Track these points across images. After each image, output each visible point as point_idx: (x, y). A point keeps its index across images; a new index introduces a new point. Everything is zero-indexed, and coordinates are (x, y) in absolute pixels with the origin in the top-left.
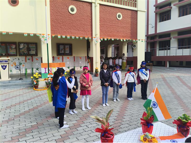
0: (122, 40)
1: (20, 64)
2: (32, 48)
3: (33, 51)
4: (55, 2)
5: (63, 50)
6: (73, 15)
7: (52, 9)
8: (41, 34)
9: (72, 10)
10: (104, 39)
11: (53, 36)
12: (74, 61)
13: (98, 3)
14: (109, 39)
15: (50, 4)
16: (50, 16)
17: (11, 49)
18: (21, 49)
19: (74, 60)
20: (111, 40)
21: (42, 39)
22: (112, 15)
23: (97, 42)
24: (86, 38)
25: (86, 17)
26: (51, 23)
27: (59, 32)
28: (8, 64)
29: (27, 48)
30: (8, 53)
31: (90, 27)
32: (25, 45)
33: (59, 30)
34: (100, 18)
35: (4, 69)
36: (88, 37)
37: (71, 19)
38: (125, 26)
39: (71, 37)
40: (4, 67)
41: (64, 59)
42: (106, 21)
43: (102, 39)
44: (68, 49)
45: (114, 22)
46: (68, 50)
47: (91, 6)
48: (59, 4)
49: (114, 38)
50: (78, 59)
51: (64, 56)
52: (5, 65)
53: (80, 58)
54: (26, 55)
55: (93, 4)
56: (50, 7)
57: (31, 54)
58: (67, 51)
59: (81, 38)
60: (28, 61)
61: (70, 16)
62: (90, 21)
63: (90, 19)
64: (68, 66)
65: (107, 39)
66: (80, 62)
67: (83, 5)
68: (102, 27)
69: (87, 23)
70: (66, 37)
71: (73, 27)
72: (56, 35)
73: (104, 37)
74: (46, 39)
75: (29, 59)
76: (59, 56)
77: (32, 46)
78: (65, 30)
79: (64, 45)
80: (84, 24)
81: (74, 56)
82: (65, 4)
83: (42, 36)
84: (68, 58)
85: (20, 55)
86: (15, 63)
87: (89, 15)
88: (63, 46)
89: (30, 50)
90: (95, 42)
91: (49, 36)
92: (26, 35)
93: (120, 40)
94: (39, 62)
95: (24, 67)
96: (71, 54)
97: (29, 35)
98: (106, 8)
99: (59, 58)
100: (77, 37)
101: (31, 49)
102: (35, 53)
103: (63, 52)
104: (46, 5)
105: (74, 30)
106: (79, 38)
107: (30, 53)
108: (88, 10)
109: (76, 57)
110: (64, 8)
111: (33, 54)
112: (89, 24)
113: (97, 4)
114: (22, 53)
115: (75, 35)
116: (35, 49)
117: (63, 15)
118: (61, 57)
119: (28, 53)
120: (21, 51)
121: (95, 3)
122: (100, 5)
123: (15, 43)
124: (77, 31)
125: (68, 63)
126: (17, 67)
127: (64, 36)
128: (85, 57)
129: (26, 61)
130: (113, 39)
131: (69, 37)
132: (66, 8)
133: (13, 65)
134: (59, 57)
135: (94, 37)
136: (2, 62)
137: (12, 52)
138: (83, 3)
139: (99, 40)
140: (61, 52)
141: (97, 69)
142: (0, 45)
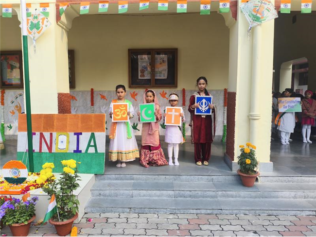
5: (149, 69)
17: (9, 70)
19: (182, 102)
23: (256, 19)
24: (203, 7)
30: (5, 80)
36: (211, 3)
44: (165, 67)
46: (164, 70)
58: (160, 73)
76: (136, 88)
79: (152, 52)
81: (184, 90)
84: (163, 95)
86: (19, 108)
88: (150, 56)
90: (249, 19)
91: (48, 9)
96: (171, 81)
99: (134, 96)
103: (147, 76)
118: (141, 92)
128: (223, 93)
133: (15, 111)
134: (137, 90)
135: (244, 1)
139: (268, 10)
140: (143, 76)
141: (247, 151)
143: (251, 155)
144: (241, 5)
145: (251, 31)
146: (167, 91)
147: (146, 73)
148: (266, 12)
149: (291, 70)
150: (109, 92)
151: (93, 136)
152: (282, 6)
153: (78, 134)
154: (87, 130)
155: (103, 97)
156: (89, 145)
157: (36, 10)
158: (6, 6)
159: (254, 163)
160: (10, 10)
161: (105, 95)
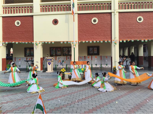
0: (143, 41)
1: (63, 61)
4: (81, 18)
6: (95, 25)
7: (80, 22)
8: (71, 41)
9: (95, 21)
10: (123, 41)
11: (80, 42)
12: (101, 59)
13: (117, 12)
14: (128, 41)
15: (78, 19)
16: (78, 28)
17: (58, 51)
18: (64, 51)
20: (131, 41)
21: (72, 45)
22: (132, 19)
24: (105, 41)
25: (106, 25)
26: (78, 33)
27: (84, 38)
28: (52, 61)
30: (57, 54)
31: (109, 32)
32: (67, 48)
33: (84, 37)
34: (119, 23)
35: (49, 65)
37: (94, 28)
38: (147, 27)
39: (93, 42)
40: (49, 64)
41: (92, 58)
42: (126, 25)
43: (121, 41)
44: (96, 50)
45: (134, 25)
47: (111, 15)
48: (85, 19)
49: (135, 39)
50: (104, 58)
51: (92, 56)
52: (50, 62)
53: (107, 57)
54: (66, 55)
55: (112, 14)
56: (78, 21)
58: (95, 52)
59: (102, 42)
60: (68, 59)
61: (93, 26)
62: (110, 27)
63: (110, 25)
64: (96, 63)
65: (127, 41)
66: (106, 61)
67: (104, 16)
68: (122, 31)
69: (107, 29)
70: (89, 42)
71: (95, 34)
72: (82, 41)
73: (123, 39)
75: (69, 58)
77: (71, 49)
78: (89, 37)
80: (104, 30)
81: (101, 56)
82: (89, 17)
83: (72, 42)
84: (96, 57)
85: (63, 55)
86: (60, 61)
87: (109, 23)
88: (92, 48)
90: (114, 44)
91: (77, 42)
92: (62, 43)
93: (140, 41)
95: (65, 63)
96: (98, 54)
97: (63, 42)
98: (125, 14)
99: (88, 57)
100: (98, 41)
103: (92, 53)
104: (74, 21)
105: (96, 36)
106: (100, 41)
108: (108, 19)
109: (103, 56)
110: (88, 21)
112: (109, 29)
113: (115, 13)
115: (96, 40)
117: (87, 26)
118: (90, 56)
119: (68, 53)
121: (114, 12)
122: (119, 13)
123: (60, 48)
124: (98, 37)
125: (96, 61)
126: (61, 63)
127: (88, 41)
129: (67, 60)
130: (133, 41)
131: (91, 42)
132: (90, 20)
135: (113, 40)
136: (48, 60)
137: (59, 53)
138: (104, 14)
139: (117, 42)
140: (91, 53)
141: (114, 67)
142: (52, 49)
143: (115, 68)
144: (113, 41)
145: (114, 45)
146: (97, 56)
147: (91, 52)
148: (117, 43)
149: (134, 49)
150: (83, 57)
151: (85, 65)
152: (120, 41)
153: (82, 65)
154: (84, 64)
155: (81, 58)
156: (84, 67)
157: (75, 42)
158: (69, 41)
159: (116, 70)
160: (70, 42)
161: (81, 57)
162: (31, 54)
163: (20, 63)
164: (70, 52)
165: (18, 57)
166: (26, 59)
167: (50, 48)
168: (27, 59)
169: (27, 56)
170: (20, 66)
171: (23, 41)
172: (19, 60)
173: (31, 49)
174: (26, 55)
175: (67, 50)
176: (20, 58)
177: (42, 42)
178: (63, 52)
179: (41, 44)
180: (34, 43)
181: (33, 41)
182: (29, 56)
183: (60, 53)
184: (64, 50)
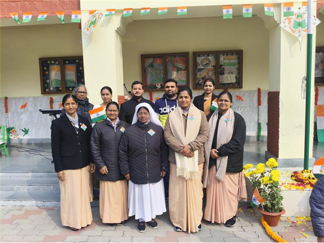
2: (229, 65)
3: (229, 73)
8: (278, 5)
18: (200, 70)
21: (285, 25)
29: (214, 66)
32: (210, 58)
41: (319, 97)
57: (224, 84)
74: (300, 20)
77: (227, 61)
83: (284, 10)
89: (222, 73)
92: (227, 14)
94: (244, 107)
101: (226, 67)
102: (234, 81)
107: (221, 80)
111: (228, 84)
114: (201, 80)
116: (234, 69)
119: (218, 79)
120: (198, 76)
123: (184, 55)
142: (152, 62)
157: (299, 8)
158: (269, 6)
162: (69, 84)
163: (25, 117)
164: (224, 74)
165: (16, 98)
166: (49, 104)
167: (144, 57)
168: (52, 101)
169: (50, 93)
170: (26, 132)
171: (25, 10)
172: (24, 106)
173: (65, 63)
174: (48, 87)
175: (213, 63)
176: (23, 98)
177: (125, 12)
178: (195, 75)
179: (116, 22)
180: (84, 18)
181: (79, 8)
182: (57, 91)
183: (184, 79)
184: (201, 67)
